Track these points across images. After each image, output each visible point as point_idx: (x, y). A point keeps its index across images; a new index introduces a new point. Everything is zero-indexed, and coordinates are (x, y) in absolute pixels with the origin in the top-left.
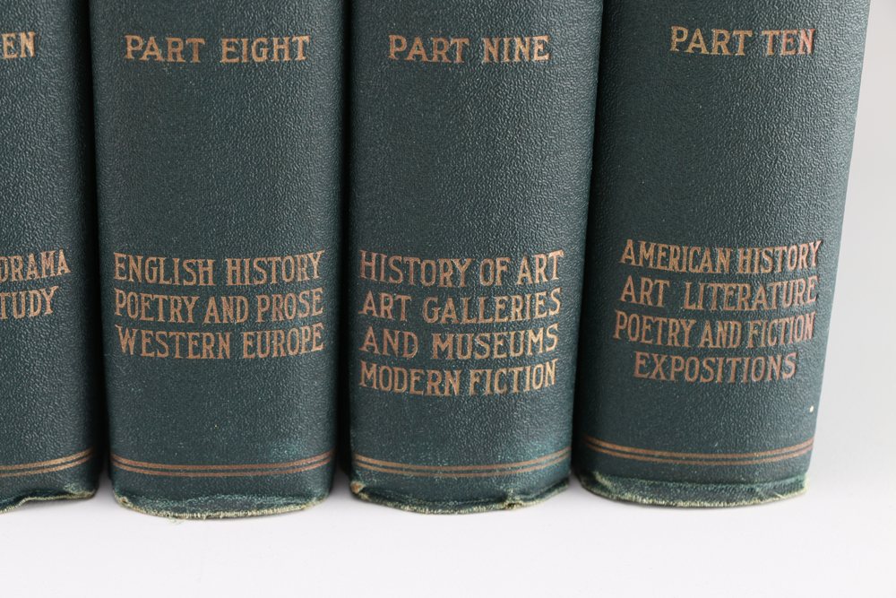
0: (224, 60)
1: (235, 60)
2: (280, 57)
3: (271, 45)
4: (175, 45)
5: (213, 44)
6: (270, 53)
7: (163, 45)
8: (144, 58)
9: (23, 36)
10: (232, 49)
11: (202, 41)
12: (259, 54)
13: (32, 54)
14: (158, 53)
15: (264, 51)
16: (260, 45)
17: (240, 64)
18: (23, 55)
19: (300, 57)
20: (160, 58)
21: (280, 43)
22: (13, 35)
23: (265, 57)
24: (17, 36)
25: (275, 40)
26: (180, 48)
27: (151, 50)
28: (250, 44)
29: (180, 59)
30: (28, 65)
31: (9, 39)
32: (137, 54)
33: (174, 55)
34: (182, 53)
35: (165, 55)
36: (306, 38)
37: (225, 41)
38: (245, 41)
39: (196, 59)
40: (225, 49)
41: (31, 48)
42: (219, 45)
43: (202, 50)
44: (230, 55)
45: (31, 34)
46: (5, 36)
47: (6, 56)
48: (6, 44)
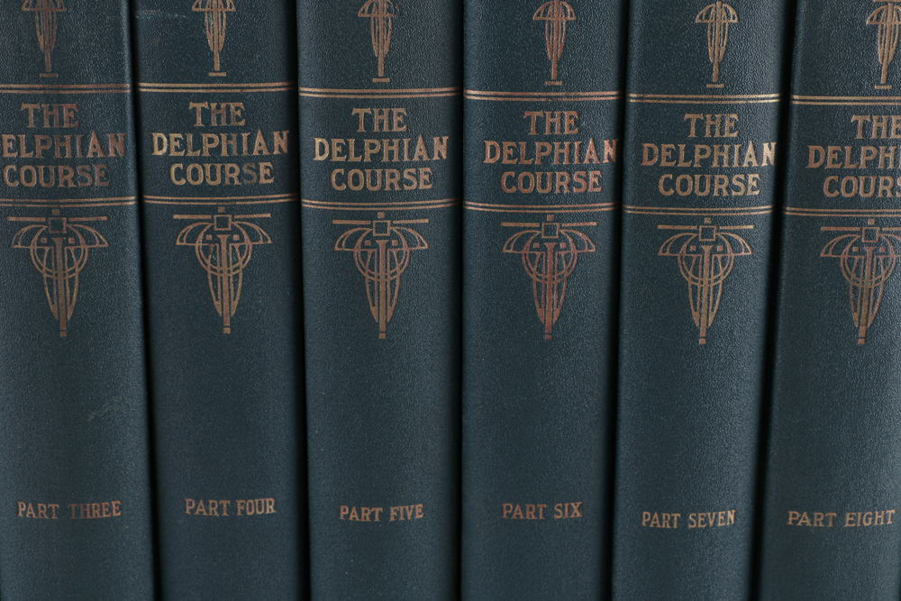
0: (847, 525)
1: (853, 525)
2: (879, 522)
3: (874, 515)
4: (819, 517)
5: (841, 516)
6: (873, 521)
7: (811, 517)
8: (799, 524)
9: (729, 512)
10: (852, 519)
11: (835, 514)
12: (867, 521)
13: (733, 523)
14: (808, 522)
15: (870, 519)
16: (868, 516)
17: (856, 527)
18: (728, 524)
19: (889, 522)
20: (809, 524)
21: (879, 514)
22: (724, 512)
23: (870, 523)
24: (727, 513)
25: (877, 513)
26: (822, 518)
27: (804, 520)
28: (863, 515)
29: (821, 525)
30: (728, 530)
31: (722, 514)
33: (818, 523)
34: (823, 521)
35: (812, 523)
36: (893, 511)
37: (848, 514)
38: (860, 514)
39: (830, 525)
40: (848, 519)
41: (732, 519)
42: (844, 517)
43: (834, 520)
44: (850, 522)
46: (720, 513)
47: (719, 524)
48: (720, 517)
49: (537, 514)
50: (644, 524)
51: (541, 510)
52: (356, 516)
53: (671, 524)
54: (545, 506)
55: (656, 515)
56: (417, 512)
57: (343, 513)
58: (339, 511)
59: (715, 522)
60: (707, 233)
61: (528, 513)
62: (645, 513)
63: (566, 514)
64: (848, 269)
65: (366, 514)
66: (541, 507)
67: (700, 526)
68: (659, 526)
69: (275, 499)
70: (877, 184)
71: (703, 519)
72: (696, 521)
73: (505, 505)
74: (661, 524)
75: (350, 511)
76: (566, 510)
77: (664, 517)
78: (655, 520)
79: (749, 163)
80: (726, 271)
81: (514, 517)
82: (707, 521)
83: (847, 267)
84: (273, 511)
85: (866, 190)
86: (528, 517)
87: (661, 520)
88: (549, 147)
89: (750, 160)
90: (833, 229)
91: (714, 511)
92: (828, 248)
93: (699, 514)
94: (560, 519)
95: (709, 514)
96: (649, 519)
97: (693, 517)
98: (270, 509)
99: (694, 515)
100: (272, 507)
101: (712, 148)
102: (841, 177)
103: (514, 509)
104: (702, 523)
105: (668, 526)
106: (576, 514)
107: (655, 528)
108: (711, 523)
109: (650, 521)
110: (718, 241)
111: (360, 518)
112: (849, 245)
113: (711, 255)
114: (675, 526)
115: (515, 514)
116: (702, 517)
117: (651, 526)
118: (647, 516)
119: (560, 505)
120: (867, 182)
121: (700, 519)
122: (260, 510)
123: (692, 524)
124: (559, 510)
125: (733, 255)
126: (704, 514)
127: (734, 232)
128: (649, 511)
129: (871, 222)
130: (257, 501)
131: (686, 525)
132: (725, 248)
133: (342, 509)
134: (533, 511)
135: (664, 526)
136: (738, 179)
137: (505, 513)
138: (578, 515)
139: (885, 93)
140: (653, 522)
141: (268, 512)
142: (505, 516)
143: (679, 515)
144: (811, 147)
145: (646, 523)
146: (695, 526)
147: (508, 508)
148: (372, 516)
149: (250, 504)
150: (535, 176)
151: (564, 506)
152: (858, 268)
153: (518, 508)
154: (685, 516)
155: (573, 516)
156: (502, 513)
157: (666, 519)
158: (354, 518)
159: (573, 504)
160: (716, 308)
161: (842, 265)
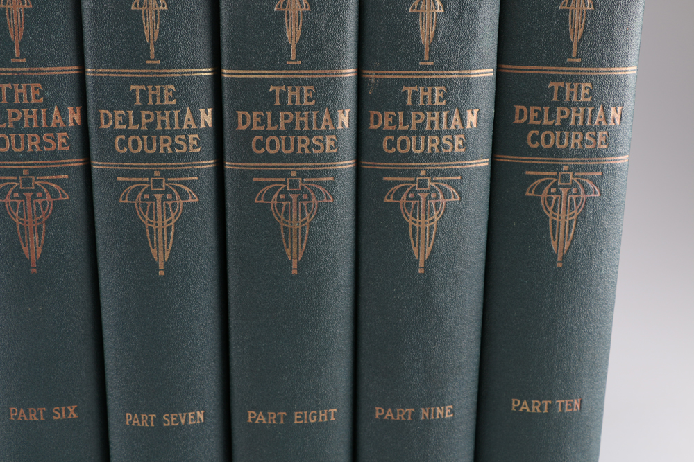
0: (296, 422)
1: (301, 422)
2: (323, 419)
3: (318, 414)
4: (272, 415)
5: (290, 415)
6: (318, 418)
7: (266, 416)
8: (257, 422)
9: (198, 413)
10: (300, 417)
11: (285, 413)
12: (312, 418)
13: (203, 421)
14: (264, 420)
15: (315, 417)
16: (313, 414)
17: (303, 424)
18: (198, 422)
19: (332, 419)
20: (264, 422)
21: (323, 413)
22: (194, 413)
23: (315, 420)
24: (196, 413)
25: (320, 412)
26: (274, 417)
27: (261, 418)
28: (308, 414)
29: (274, 422)
30: (200, 427)
31: (192, 415)
32: (254, 420)
33: (272, 420)
34: (275, 419)
35: (267, 420)
36: (335, 410)
37: (296, 413)
38: (306, 413)
39: (282, 422)
40: (296, 417)
41: (202, 418)
42: (293, 415)
43: (285, 418)
44: (298, 419)
45: (202, 412)
46: (190, 414)
47: (190, 423)
48: (190, 417)
49: (38, 416)
50: (127, 423)
51: (41, 412)
53: (149, 423)
54: (44, 409)
55: (136, 416)
59: (186, 421)
60: (158, 184)
61: (31, 415)
62: (127, 414)
63: (64, 415)
64: (278, 213)
66: (42, 410)
67: (173, 424)
68: (139, 425)
70: (296, 143)
71: (175, 419)
72: (170, 420)
73: (11, 409)
74: (141, 424)
76: (63, 413)
77: (143, 417)
78: (136, 420)
79: (188, 126)
80: (177, 215)
81: (19, 418)
82: (178, 420)
83: (277, 211)
85: (288, 147)
86: (31, 419)
87: (140, 420)
88: (19, 113)
89: (189, 123)
90: (263, 180)
91: (184, 412)
92: (260, 196)
93: (172, 415)
94: (58, 420)
95: (180, 415)
96: (131, 419)
97: (166, 417)
99: (168, 415)
101: (155, 114)
102: (265, 138)
103: (19, 412)
104: (175, 422)
105: (147, 425)
106: (72, 416)
107: (136, 427)
108: (183, 421)
109: (132, 421)
110: (168, 190)
112: (277, 193)
113: (162, 202)
114: (152, 425)
115: (20, 416)
116: (175, 417)
117: (133, 424)
118: (129, 416)
119: (58, 408)
120: (287, 141)
121: (173, 419)
123: (167, 423)
124: (57, 413)
125: (181, 201)
126: (176, 415)
127: (181, 182)
128: (130, 412)
129: (293, 174)
131: (162, 425)
132: (174, 196)
134: (35, 414)
135: (143, 425)
136: (180, 139)
137: (12, 415)
138: (75, 416)
139: (295, 67)
140: (134, 422)
142: (12, 418)
143: (155, 415)
144: (239, 112)
145: (129, 422)
146: (169, 424)
147: (14, 411)
150: (9, 137)
151: (61, 409)
152: (286, 212)
153: (22, 410)
154: (160, 416)
155: (70, 417)
156: (10, 416)
157: (145, 419)
159: (69, 407)
160: (171, 245)
161: (272, 209)
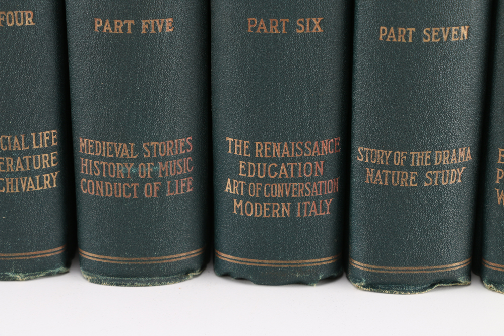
9: (462, 28)
13: (466, 38)
18: (461, 39)
22: (457, 28)
24: (460, 28)
30: (462, 45)
31: (455, 30)
41: (466, 35)
45: (466, 27)
46: (453, 28)
47: (453, 39)
48: (454, 32)
49: (280, 28)
50: (381, 38)
51: (284, 24)
52: (110, 29)
53: (407, 39)
54: (288, 20)
55: (392, 30)
56: (167, 25)
57: (97, 26)
58: (94, 23)
59: (449, 37)
61: (271, 27)
62: (382, 28)
63: (308, 29)
65: (119, 25)
66: (284, 21)
67: (434, 40)
68: (395, 40)
69: (33, 11)
71: (437, 34)
72: (430, 36)
73: (250, 20)
74: (397, 38)
75: (104, 23)
76: (308, 26)
77: (400, 32)
78: (392, 35)
81: (258, 31)
82: (440, 36)
84: (32, 23)
86: (271, 31)
87: (397, 35)
91: (448, 26)
93: (433, 29)
94: (302, 34)
95: (443, 29)
96: (385, 34)
97: (427, 31)
98: (29, 21)
99: (429, 29)
100: (30, 20)
103: (258, 23)
104: (436, 38)
105: (404, 40)
106: (317, 29)
107: (391, 42)
108: (445, 37)
109: (387, 36)
111: (113, 30)
114: (410, 40)
115: (260, 28)
116: (436, 31)
117: (388, 40)
118: (383, 30)
119: (302, 20)
121: (434, 34)
122: (19, 22)
123: (427, 38)
124: (301, 25)
126: (438, 29)
128: (386, 25)
130: (16, 13)
131: (421, 40)
133: (96, 22)
134: (277, 25)
135: (399, 40)
137: (250, 27)
138: (319, 30)
140: (389, 37)
141: (27, 24)
142: (250, 30)
143: (414, 29)
145: (383, 37)
146: (429, 40)
147: (253, 22)
148: (125, 28)
149: (9, 15)
151: (305, 21)
153: (262, 22)
154: (419, 30)
155: (314, 31)
156: (247, 27)
157: (402, 33)
158: (108, 31)
159: (314, 19)
